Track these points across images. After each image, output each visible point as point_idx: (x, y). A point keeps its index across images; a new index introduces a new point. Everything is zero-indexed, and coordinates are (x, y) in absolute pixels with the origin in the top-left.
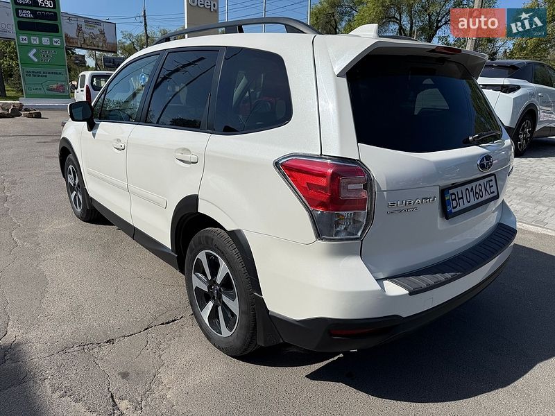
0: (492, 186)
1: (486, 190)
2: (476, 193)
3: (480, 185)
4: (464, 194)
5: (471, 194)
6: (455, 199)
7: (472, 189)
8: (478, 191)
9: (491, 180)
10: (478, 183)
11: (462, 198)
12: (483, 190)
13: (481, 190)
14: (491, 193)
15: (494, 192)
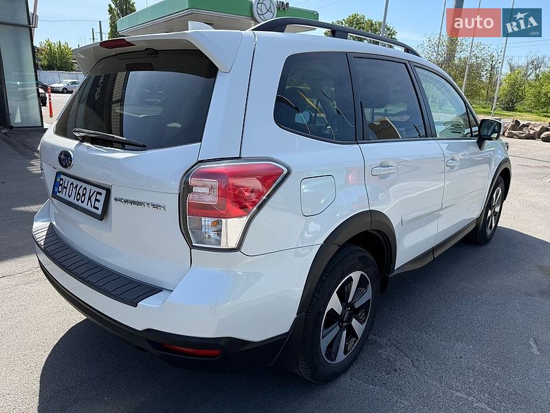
0: (99, 201)
1: (90, 199)
2: (79, 194)
3: (85, 188)
4: (69, 185)
5: (74, 190)
6: (61, 185)
7: (76, 187)
8: (81, 192)
9: (101, 194)
10: (85, 185)
11: (66, 188)
12: (87, 196)
13: (84, 195)
14: (95, 207)
15: (98, 209)
